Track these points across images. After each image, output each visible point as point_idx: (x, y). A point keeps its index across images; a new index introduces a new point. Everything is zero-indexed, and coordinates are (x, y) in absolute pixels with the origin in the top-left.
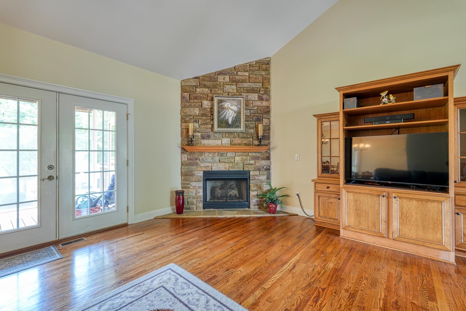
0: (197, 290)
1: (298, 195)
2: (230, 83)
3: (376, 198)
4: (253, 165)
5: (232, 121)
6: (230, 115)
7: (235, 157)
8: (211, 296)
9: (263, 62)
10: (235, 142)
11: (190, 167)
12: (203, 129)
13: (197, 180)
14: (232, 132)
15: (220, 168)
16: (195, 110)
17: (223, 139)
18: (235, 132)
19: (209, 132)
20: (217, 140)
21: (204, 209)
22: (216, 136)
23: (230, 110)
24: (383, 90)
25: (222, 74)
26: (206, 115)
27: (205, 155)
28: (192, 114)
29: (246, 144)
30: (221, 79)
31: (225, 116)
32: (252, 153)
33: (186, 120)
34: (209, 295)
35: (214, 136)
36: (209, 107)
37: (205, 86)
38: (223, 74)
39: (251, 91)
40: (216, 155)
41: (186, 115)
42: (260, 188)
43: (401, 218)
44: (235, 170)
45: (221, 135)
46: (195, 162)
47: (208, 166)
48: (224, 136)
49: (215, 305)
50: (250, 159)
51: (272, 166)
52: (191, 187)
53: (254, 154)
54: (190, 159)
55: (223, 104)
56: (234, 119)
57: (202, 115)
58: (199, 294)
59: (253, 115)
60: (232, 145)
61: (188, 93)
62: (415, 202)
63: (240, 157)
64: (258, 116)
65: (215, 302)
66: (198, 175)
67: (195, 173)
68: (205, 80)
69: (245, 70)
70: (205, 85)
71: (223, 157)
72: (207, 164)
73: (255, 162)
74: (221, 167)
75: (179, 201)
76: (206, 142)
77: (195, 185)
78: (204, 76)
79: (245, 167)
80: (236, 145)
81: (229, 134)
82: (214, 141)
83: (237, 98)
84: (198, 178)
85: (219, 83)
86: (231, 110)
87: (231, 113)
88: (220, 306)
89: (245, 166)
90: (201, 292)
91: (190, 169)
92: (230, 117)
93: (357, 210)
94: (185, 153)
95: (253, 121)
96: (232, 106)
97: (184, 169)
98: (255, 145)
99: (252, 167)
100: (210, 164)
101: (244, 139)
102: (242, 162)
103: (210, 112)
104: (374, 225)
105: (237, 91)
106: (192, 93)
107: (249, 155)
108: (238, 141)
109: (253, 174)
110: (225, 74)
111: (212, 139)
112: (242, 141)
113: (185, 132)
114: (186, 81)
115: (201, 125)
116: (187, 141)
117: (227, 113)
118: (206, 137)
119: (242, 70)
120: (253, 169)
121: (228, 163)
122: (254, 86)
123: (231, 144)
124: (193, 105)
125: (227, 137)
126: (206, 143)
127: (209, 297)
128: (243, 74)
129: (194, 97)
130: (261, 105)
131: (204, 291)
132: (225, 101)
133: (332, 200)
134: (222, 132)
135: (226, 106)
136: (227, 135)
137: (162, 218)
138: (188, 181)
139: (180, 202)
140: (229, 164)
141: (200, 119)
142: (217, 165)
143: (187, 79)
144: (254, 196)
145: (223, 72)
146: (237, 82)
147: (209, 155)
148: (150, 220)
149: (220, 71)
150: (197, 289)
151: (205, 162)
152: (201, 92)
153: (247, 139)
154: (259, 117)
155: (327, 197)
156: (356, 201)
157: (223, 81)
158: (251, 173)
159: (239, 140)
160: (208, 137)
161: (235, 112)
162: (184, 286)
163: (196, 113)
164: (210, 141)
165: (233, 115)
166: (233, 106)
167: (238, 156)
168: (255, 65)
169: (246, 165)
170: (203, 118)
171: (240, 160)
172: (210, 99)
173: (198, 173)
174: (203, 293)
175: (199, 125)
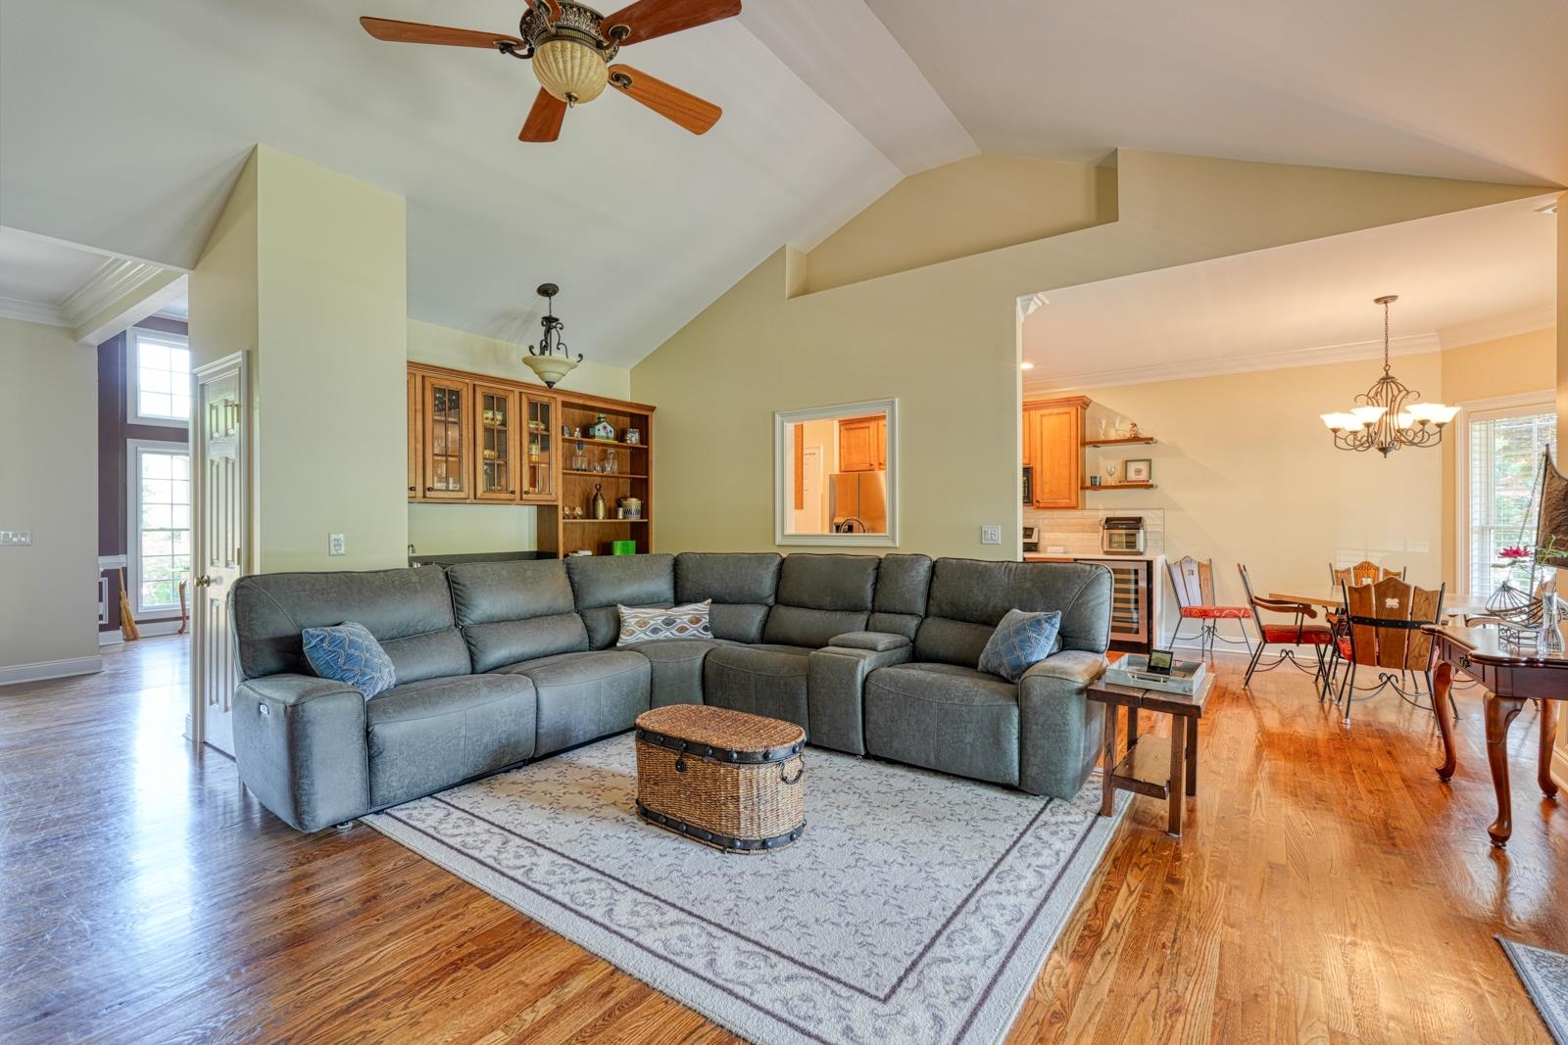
0: (752, 994)
8: (704, 979)
34: (710, 982)
49: (690, 956)
58: (744, 984)
65: (688, 964)
88: (678, 954)
90: (738, 989)
127: (710, 976)
131: (731, 993)
150: (755, 999)
162: (805, 1008)
174: (730, 986)
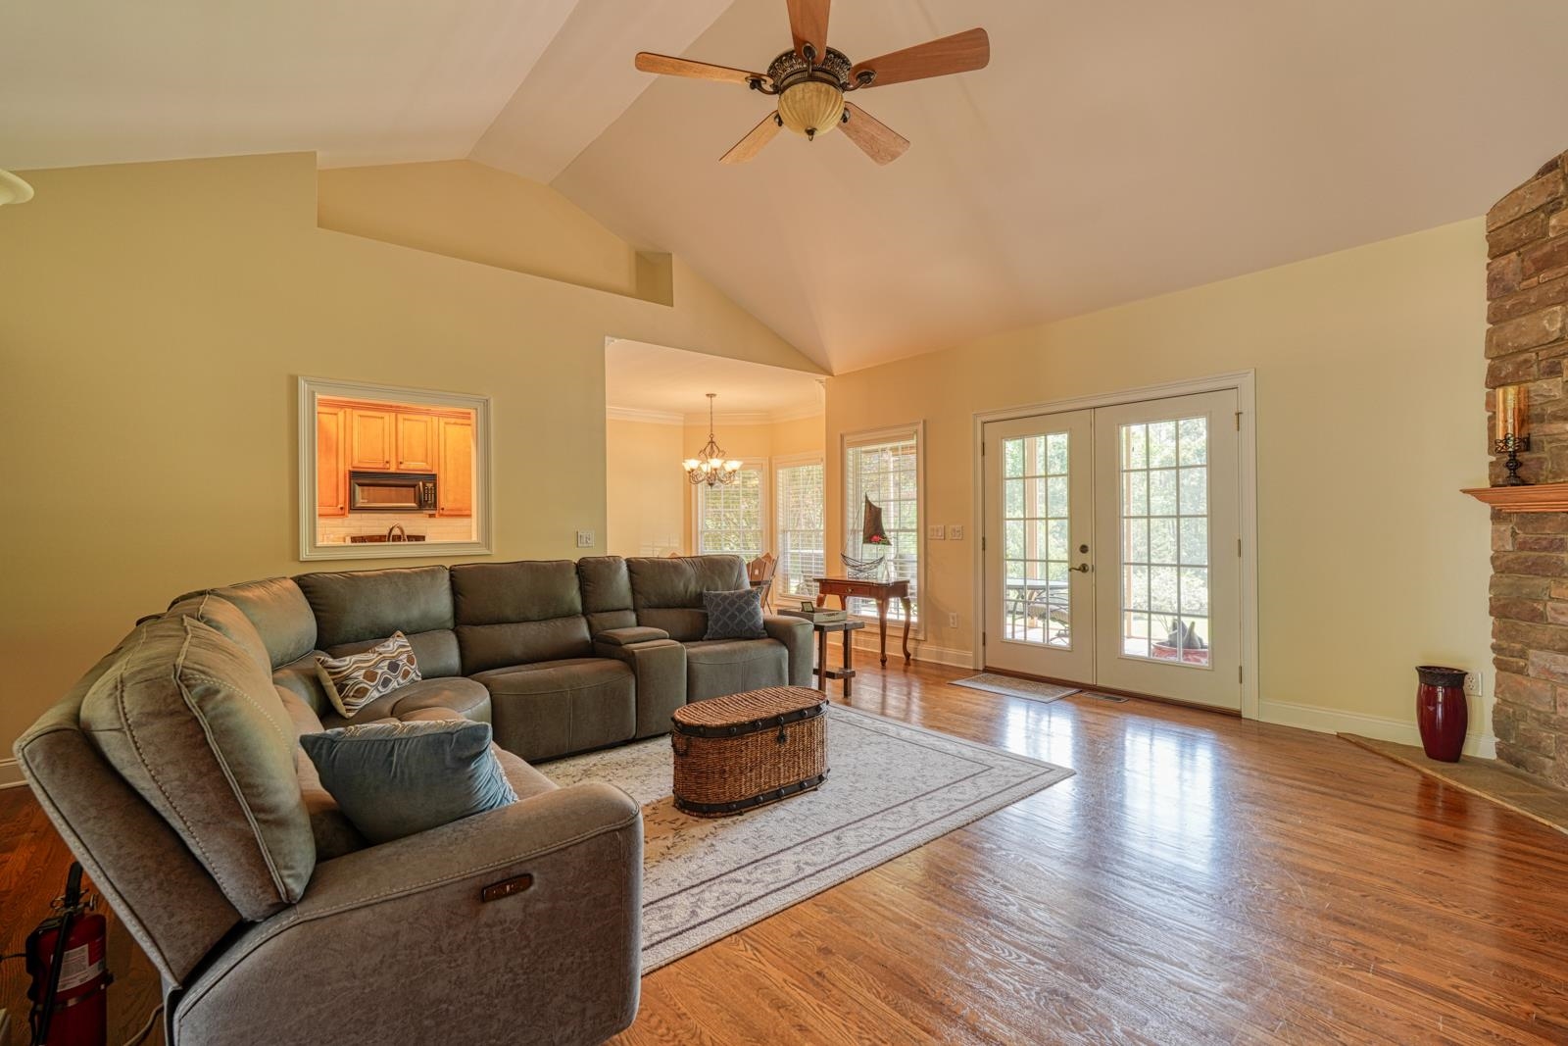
11: (1523, 581)
13: (1559, 644)
16: (1541, 318)
28: (1531, 339)
41: (1502, 353)
46: (1545, 559)
52: (1531, 672)
54: (1526, 546)
61: (1514, 255)
67: (1548, 608)
75: (1431, 709)
77: (1548, 665)
84: (1565, 634)
91: (1526, 591)
94: (1506, 519)
97: (1497, 585)
124: (1534, 300)
129: (1534, 263)
137: (1357, 744)
139: (1436, 710)
148: (1310, 731)
163: (1548, 333)
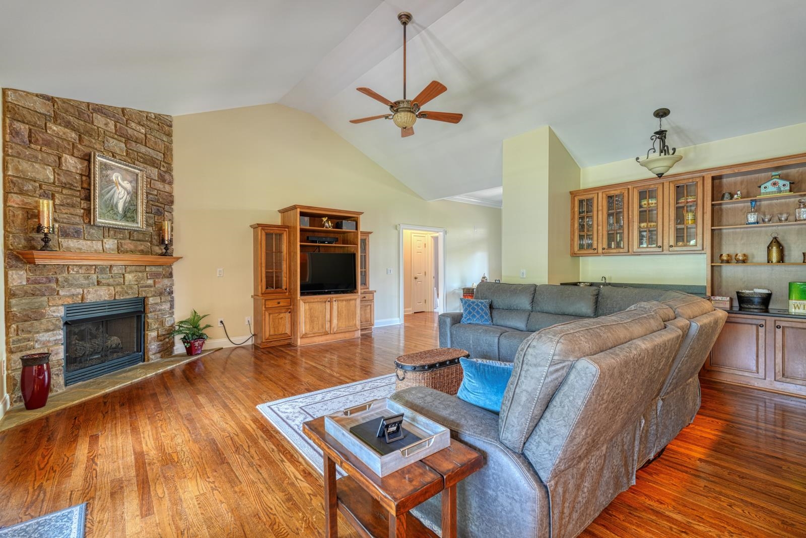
1: (221, 322)
2: (116, 136)
3: (324, 304)
4: (151, 286)
5: (123, 209)
6: (120, 197)
7: (126, 275)
9: (165, 121)
10: (126, 247)
11: (34, 300)
12: (65, 216)
13: (52, 327)
14: (120, 229)
15: (101, 296)
16: (46, 169)
17: (105, 240)
18: (125, 229)
19: (78, 224)
20: (94, 242)
21: (66, 385)
22: (92, 233)
23: (120, 187)
24: (324, 216)
25: (102, 113)
26: (72, 187)
27: (71, 272)
28: (40, 177)
29: (142, 252)
30: (100, 121)
31: (112, 196)
32: (152, 267)
33: (25, 188)
35: (89, 232)
36: (78, 172)
37: (68, 125)
38: (105, 114)
39: (148, 163)
40: (93, 272)
41: (22, 176)
42: (162, 323)
43: (338, 316)
44: (128, 297)
45: (101, 232)
46: (48, 287)
47: (77, 295)
48: (106, 234)
50: (147, 277)
51: (175, 288)
52: (37, 346)
53: (154, 269)
54: (36, 282)
55: (109, 172)
56: (127, 205)
57: (64, 185)
59: (151, 202)
60: (122, 251)
61: (27, 126)
62: (344, 302)
63: (133, 275)
64: (158, 206)
66: (55, 314)
67: (48, 311)
68: (67, 111)
69: (142, 123)
70: (69, 122)
71: (104, 276)
72: (74, 291)
73: (154, 282)
74: (102, 293)
76: (72, 243)
77: (48, 339)
78: (64, 101)
79: (142, 291)
80: (127, 252)
81: (115, 233)
82: (89, 242)
83: (133, 170)
84: (54, 321)
85: (96, 127)
86: (122, 187)
87: (123, 193)
89: (141, 289)
91: (37, 304)
92: (121, 201)
93: (311, 317)
94: (21, 267)
95: (151, 213)
96: (123, 180)
97: (17, 305)
98: (156, 255)
99: (151, 291)
100: (81, 291)
101: (139, 243)
102: (136, 283)
103: (80, 183)
104: (323, 327)
105: (127, 154)
106: (35, 128)
107: (147, 270)
108: (130, 245)
109: (153, 302)
110: (106, 115)
111: (84, 239)
112: (136, 246)
113: (20, 216)
114: (21, 96)
115: (61, 208)
116: (25, 239)
117: (115, 192)
118: (73, 233)
119: (136, 121)
120: (153, 293)
121: (113, 285)
122: (155, 156)
123: (118, 250)
124: (40, 158)
125: (112, 238)
126: (72, 245)
128: (139, 128)
129: (43, 139)
130: (163, 190)
132: (112, 169)
133: (282, 315)
134: (104, 227)
135: (114, 178)
136: (112, 232)
138: (30, 332)
140: (114, 288)
141: (58, 192)
142: (95, 291)
143: (24, 92)
144: (153, 339)
145: (104, 111)
146: (128, 139)
147: (80, 271)
149: (97, 105)
151: (71, 285)
152: (61, 134)
153: (145, 243)
154: (160, 208)
155: (277, 313)
156: (310, 309)
157: (104, 127)
158: (151, 301)
159: (131, 243)
160: (77, 235)
161: (128, 194)
163: (49, 178)
164: (81, 241)
165: (124, 198)
166: (126, 182)
167: (130, 272)
168: (152, 120)
169: (142, 287)
170: (65, 191)
171: (134, 279)
172: (80, 155)
173: (54, 312)
175: (54, 205)
